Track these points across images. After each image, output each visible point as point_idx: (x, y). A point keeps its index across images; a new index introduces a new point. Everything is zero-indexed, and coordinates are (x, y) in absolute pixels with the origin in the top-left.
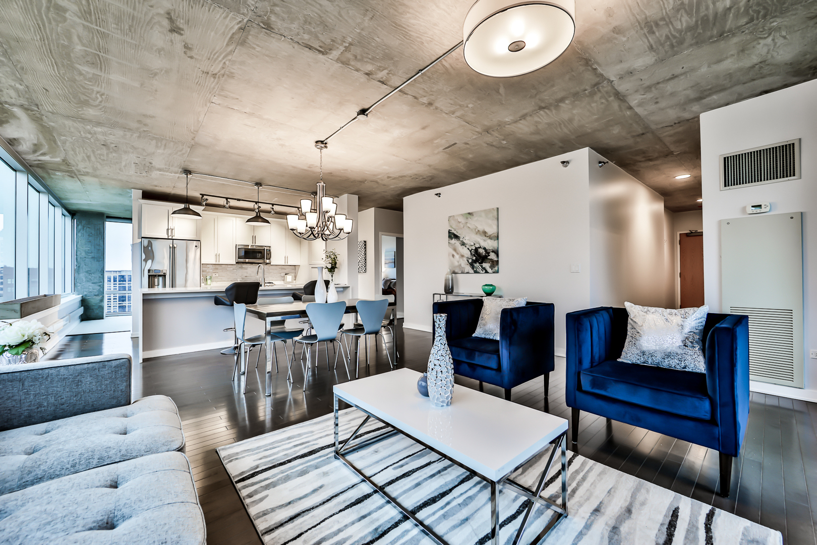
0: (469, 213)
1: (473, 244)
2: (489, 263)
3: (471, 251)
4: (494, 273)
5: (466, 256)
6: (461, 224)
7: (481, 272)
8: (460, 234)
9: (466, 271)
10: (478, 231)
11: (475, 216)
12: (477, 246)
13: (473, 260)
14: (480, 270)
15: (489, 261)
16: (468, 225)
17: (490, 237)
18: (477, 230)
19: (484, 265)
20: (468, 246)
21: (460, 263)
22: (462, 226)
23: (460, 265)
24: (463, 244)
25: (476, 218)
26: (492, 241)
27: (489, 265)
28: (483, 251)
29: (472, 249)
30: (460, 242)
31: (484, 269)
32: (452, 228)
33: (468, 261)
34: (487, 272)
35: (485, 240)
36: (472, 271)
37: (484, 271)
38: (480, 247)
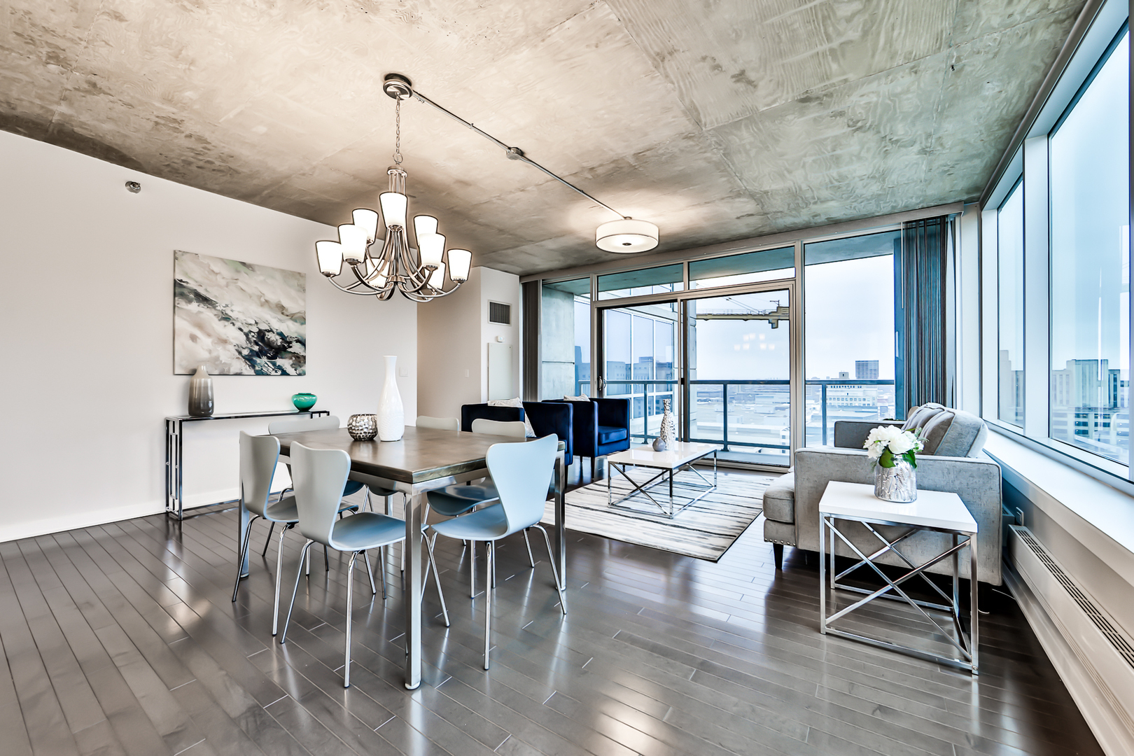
0: (244, 264)
1: (253, 322)
2: (291, 358)
3: (247, 335)
4: (300, 375)
5: (235, 342)
6: (218, 277)
7: (273, 373)
8: (216, 297)
9: (233, 371)
10: (266, 301)
11: (258, 272)
12: (264, 327)
13: (252, 351)
14: (270, 369)
15: (290, 355)
16: (240, 284)
17: (293, 317)
18: (263, 300)
19: (279, 361)
20: (238, 324)
21: (214, 354)
22: (223, 282)
23: (217, 358)
24: (226, 318)
25: (262, 278)
26: (296, 324)
27: (291, 362)
28: (278, 337)
29: (250, 332)
30: (216, 312)
31: (280, 368)
32: (190, 278)
33: (240, 353)
34: (284, 373)
35: (280, 320)
36: (252, 372)
37: (280, 372)
38: (271, 331)
